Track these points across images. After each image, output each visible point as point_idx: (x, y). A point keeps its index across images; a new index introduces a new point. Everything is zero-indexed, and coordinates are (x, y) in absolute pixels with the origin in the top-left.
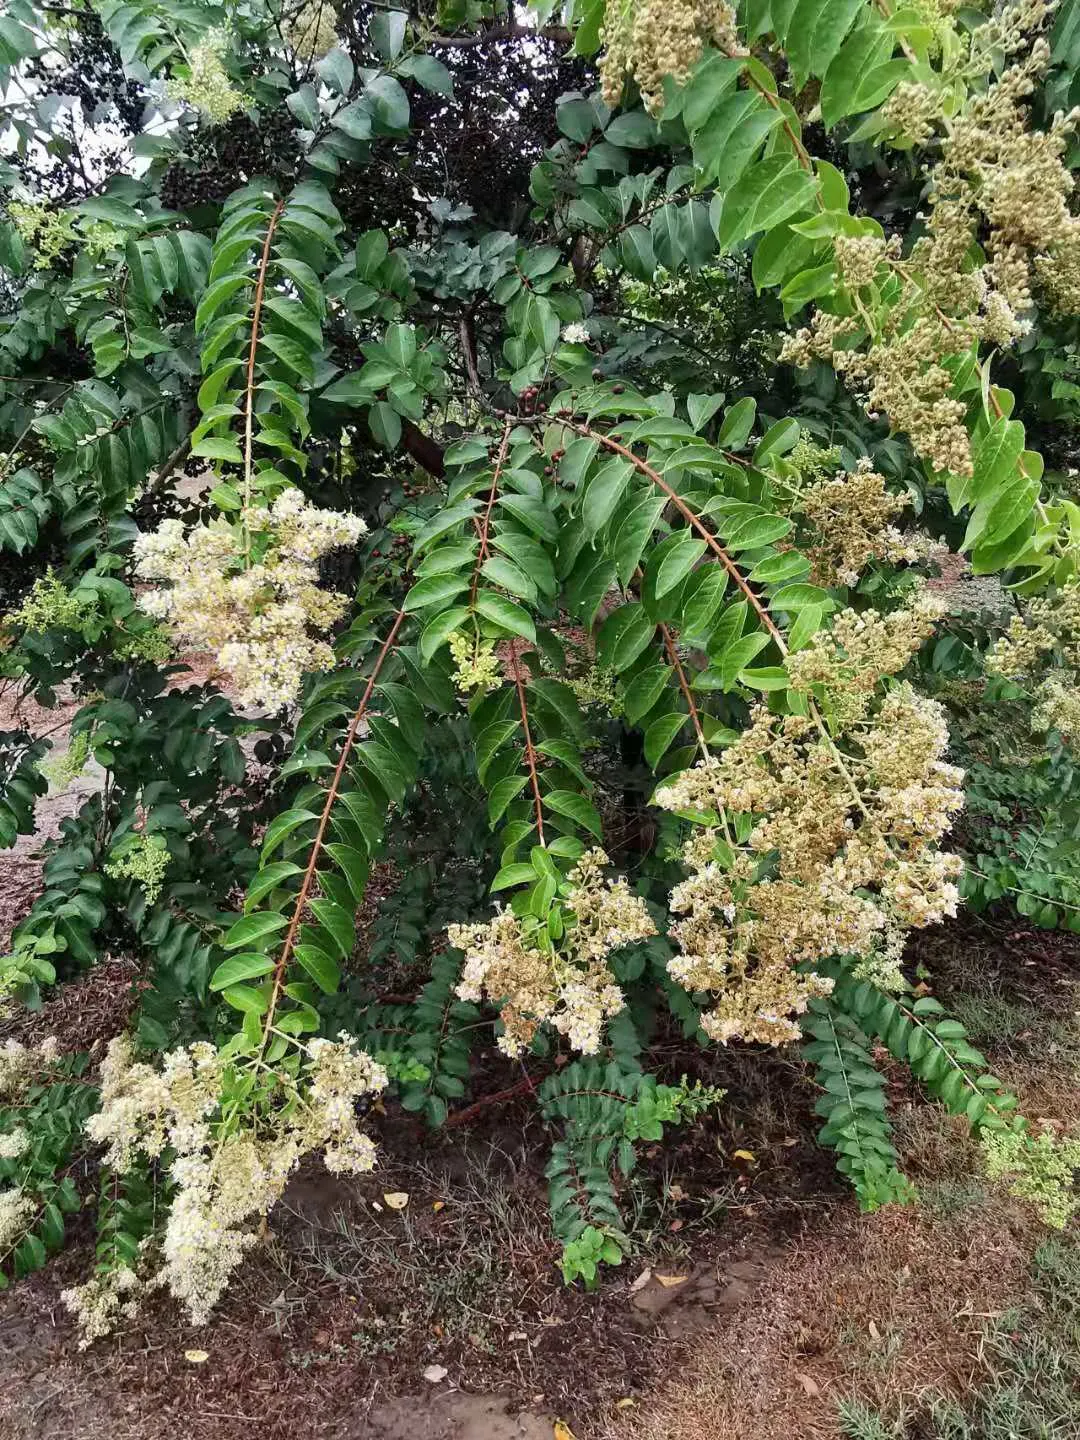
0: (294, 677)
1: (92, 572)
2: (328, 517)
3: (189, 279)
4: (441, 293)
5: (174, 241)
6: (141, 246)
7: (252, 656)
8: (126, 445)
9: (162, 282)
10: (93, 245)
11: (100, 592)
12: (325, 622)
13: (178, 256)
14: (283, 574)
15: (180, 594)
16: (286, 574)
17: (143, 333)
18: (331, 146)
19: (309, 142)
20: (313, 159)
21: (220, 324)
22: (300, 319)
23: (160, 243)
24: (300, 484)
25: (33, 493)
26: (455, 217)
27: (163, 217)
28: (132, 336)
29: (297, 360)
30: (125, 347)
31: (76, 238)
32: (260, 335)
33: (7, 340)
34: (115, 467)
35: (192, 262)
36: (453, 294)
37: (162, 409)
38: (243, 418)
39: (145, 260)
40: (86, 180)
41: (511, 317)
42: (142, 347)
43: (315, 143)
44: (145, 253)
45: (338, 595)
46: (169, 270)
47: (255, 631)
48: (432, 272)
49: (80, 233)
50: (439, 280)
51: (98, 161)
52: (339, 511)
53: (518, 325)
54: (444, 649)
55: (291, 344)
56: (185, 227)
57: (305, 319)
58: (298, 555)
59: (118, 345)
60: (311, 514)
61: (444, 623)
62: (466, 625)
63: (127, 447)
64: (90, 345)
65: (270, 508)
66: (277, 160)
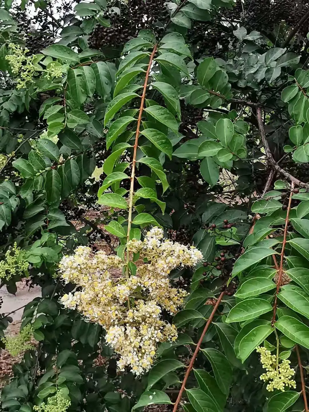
0: (151, 351)
1: (38, 243)
2: (178, 247)
3: (102, 88)
4: (242, 84)
5: (95, 68)
6: (76, 72)
7: (126, 336)
8: (61, 176)
9: (86, 92)
10: (50, 75)
11: (42, 256)
12: (172, 309)
13: (96, 76)
14: (148, 282)
15: (85, 296)
16: (150, 282)
17: (75, 113)
18: (186, 12)
19: (174, 10)
20: (175, 20)
21: (118, 122)
22: (165, 118)
23: (86, 70)
24: (162, 223)
25: (11, 195)
26: (250, 38)
27: (89, 53)
28: (69, 115)
29: (162, 143)
30: (64, 122)
31: (41, 69)
32: (141, 129)
33: (7, 105)
34: (54, 188)
35: (104, 79)
36: (249, 85)
37: (82, 155)
38: (129, 181)
39: (78, 80)
40: (53, 19)
41: (291, 111)
42: (73, 121)
43: (178, 11)
44: (78, 76)
45: (180, 290)
46: (90, 85)
47: (129, 319)
48: (237, 72)
49: (44, 67)
50: (240, 76)
51: (60, 8)
52: (185, 244)
53: (297, 115)
54: (255, 356)
55: (159, 134)
56: (100, 59)
57: (170, 118)
58: (159, 271)
59: (61, 120)
60: (168, 245)
61: (255, 335)
62: (271, 339)
63: (62, 177)
64: (46, 120)
65: (142, 239)
66: (155, 21)
